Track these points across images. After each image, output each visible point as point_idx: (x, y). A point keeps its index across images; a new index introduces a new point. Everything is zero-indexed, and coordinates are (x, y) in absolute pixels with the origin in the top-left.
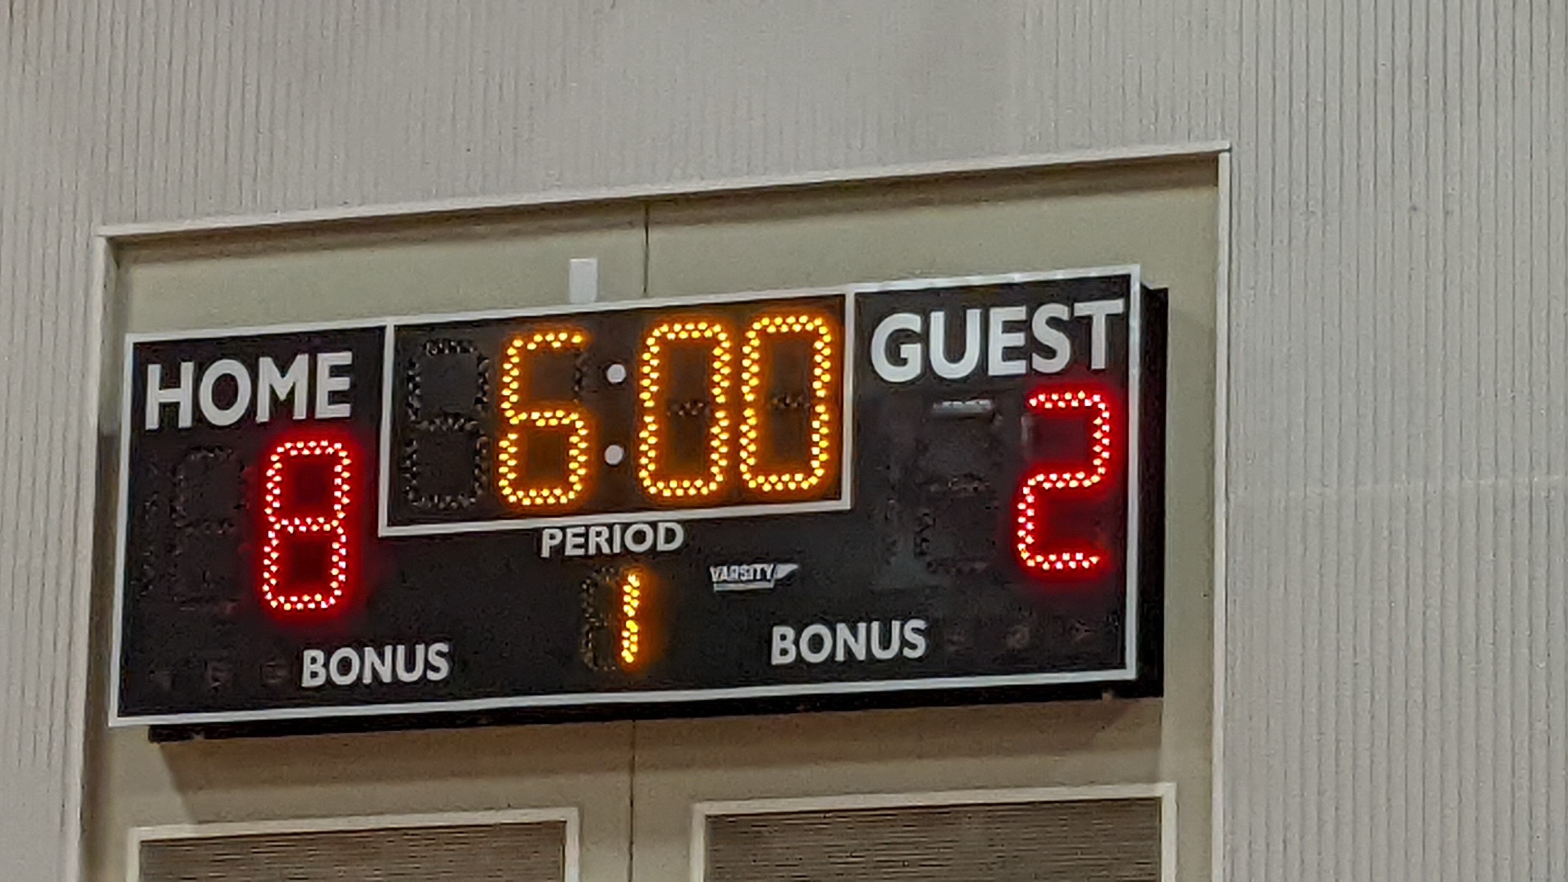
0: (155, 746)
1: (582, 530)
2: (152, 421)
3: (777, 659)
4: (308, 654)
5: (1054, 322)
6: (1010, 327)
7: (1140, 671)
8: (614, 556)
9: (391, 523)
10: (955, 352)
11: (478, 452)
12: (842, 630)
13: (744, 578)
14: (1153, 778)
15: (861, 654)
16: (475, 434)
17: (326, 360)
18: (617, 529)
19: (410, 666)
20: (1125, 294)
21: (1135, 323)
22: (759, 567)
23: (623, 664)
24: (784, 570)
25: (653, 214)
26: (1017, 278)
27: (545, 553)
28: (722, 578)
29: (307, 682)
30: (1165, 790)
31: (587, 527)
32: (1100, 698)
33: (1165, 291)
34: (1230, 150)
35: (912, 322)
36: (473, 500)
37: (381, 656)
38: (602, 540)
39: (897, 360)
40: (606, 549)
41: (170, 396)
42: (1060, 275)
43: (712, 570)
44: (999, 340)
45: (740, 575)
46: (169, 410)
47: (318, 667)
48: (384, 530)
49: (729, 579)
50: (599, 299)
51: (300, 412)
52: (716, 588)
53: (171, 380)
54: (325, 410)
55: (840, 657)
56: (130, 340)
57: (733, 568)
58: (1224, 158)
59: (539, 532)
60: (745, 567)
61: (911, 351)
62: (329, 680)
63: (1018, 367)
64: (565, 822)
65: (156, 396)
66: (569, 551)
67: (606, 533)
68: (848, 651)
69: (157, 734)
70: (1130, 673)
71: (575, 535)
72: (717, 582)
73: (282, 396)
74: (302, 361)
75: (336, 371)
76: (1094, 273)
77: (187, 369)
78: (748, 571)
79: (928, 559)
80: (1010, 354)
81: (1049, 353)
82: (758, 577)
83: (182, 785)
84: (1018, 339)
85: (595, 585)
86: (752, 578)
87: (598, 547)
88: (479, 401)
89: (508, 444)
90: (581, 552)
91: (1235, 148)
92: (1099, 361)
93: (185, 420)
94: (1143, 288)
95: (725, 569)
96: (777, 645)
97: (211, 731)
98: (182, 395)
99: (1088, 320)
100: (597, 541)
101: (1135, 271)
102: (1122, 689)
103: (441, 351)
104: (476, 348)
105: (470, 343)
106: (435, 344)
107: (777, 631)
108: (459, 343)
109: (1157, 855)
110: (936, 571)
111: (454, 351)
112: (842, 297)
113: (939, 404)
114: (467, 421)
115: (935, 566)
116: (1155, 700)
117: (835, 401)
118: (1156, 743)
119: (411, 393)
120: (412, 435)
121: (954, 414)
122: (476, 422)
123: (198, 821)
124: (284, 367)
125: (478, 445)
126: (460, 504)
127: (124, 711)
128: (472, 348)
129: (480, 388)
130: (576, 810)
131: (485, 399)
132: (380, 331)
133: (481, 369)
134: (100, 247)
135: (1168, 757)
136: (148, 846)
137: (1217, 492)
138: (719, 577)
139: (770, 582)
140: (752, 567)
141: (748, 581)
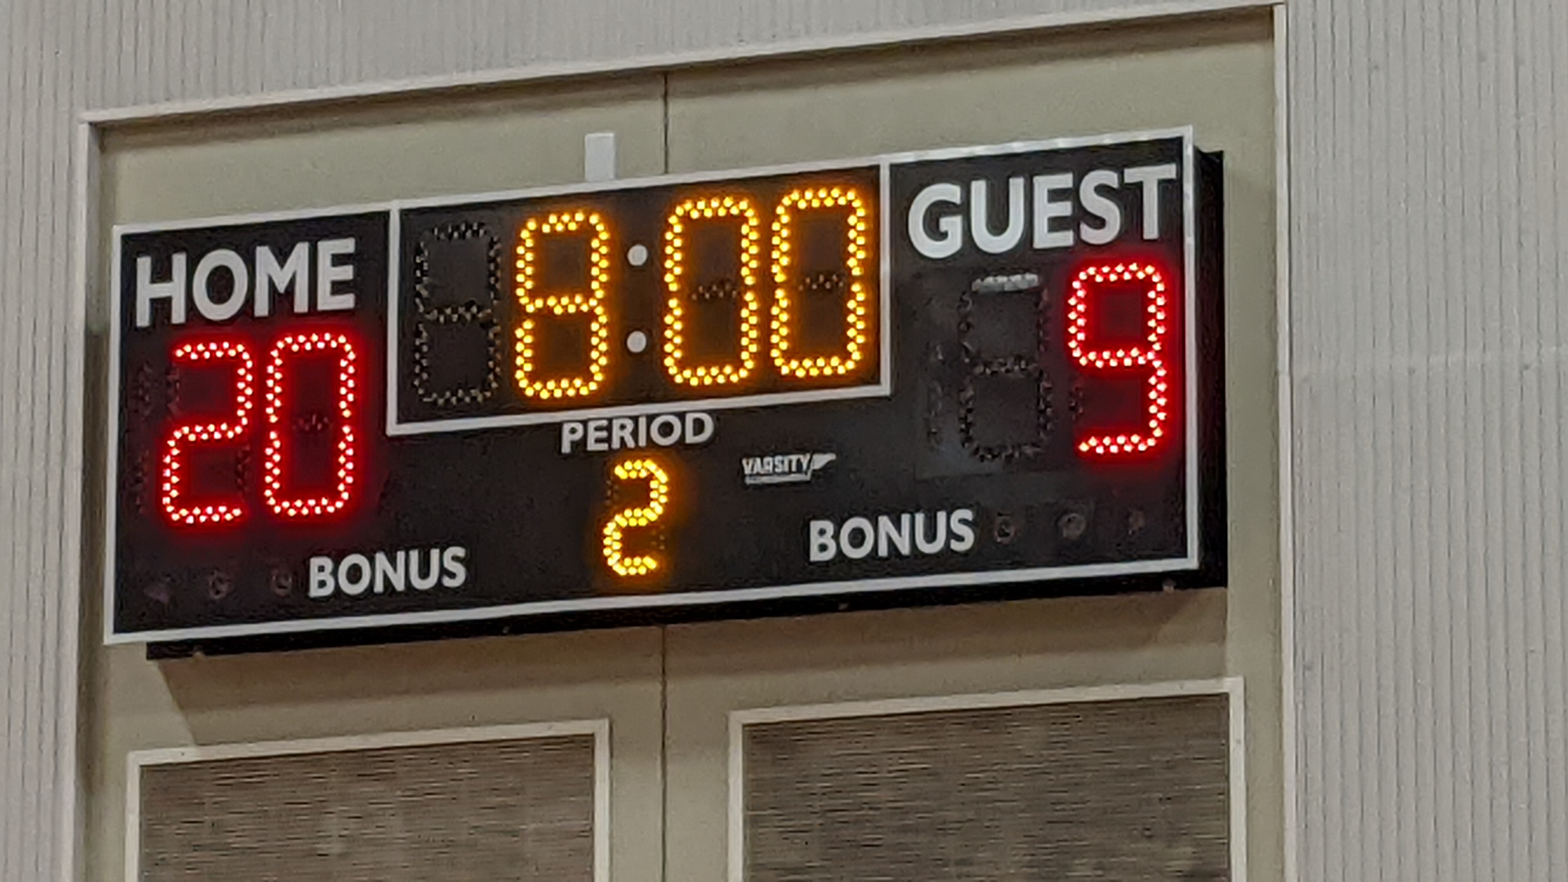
0: (153, 664)
1: (605, 423)
2: (143, 319)
3: (816, 555)
4: (315, 562)
5: (1103, 190)
6: (1056, 195)
7: (1203, 561)
9: (400, 420)
10: (998, 223)
11: (492, 344)
12: (885, 522)
13: (777, 470)
14: (1219, 673)
15: (905, 549)
16: (487, 325)
17: (328, 248)
18: (642, 422)
20: (1178, 158)
21: (1189, 188)
22: (794, 458)
24: (821, 460)
25: (674, 85)
26: (1062, 143)
27: (566, 448)
28: (755, 472)
29: (315, 592)
30: (1231, 685)
31: (610, 420)
32: (1159, 588)
33: (1220, 155)
34: (1285, 2)
35: (951, 192)
36: (488, 394)
37: (393, 562)
38: (626, 434)
39: (935, 232)
40: (631, 444)
41: (161, 290)
42: (1108, 140)
43: (744, 462)
44: (1045, 210)
45: (774, 466)
46: (161, 306)
47: (326, 576)
48: (393, 428)
49: (762, 472)
50: (618, 177)
51: (301, 305)
53: (162, 274)
54: (327, 302)
55: (883, 551)
56: (118, 231)
57: (767, 459)
58: (1280, 13)
59: (558, 426)
60: (778, 458)
61: (952, 224)
62: (338, 589)
63: (1065, 239)
64: (592, 735)
65: (147, 290)
66: (592, 446)
67: (630, 425)
68: (891, 543)
69: (156, 651)
70: (1191, 562)
71: (597, 429)
72: (751, 475)
73: (281, 288)
74: (301, 250)
75: (338, 260)
76: (1144, 136)
77: (179, 261)
78: (783, 462)
79: (975, 445)
80: (1057, 224)
81: (1099, 223)
82: (794, 469)
83: (184, 704)
84: (1064, 209)
86: (787, 469)
87: (622, 439)
88: (492, 287)
89: (524, 333)
90: (604, 447)
92: (1151, 229)
93: (178, 315)
94: (1197, 152)
96: (815, 541)
97: (214, 646)
98: (174, 289)
99: (1139, 187)
101: (1188, 133)
102: (1183, 579)
103: (449, 234)
104: (485, 233)
105: (481, 225)
106: (442, 229)
107: (815, 526)
108: (469, 226)
109: (1224, 755)
110: (982, 458)
111: (462, 236)
112: (876, 168)
113: (983, 280)
114: (480, 309)
115: (981, 453)
116: (1222, 589)
117: (872, 279)
118: (1221, 637)
119: (419, 281)
120: (421, 327)
121: (998, 290)
122: (489, 311)
123: (200, 744)
124: (282, 257)
125: (491, 335)
126: (474, 399)
127: (117, 630)
128: (481, 232)
129: (492, 274)
130: (606, 723)
131: (498, 286)
132: (384, 216)
133: (492, 253)
134: (83, 134)
135: (1232, 648)
136: (147, 771)
137: (1280, 367)
138: (752, 469)
139: (806, 473)
140: (786, 459)
141: (784, 473)
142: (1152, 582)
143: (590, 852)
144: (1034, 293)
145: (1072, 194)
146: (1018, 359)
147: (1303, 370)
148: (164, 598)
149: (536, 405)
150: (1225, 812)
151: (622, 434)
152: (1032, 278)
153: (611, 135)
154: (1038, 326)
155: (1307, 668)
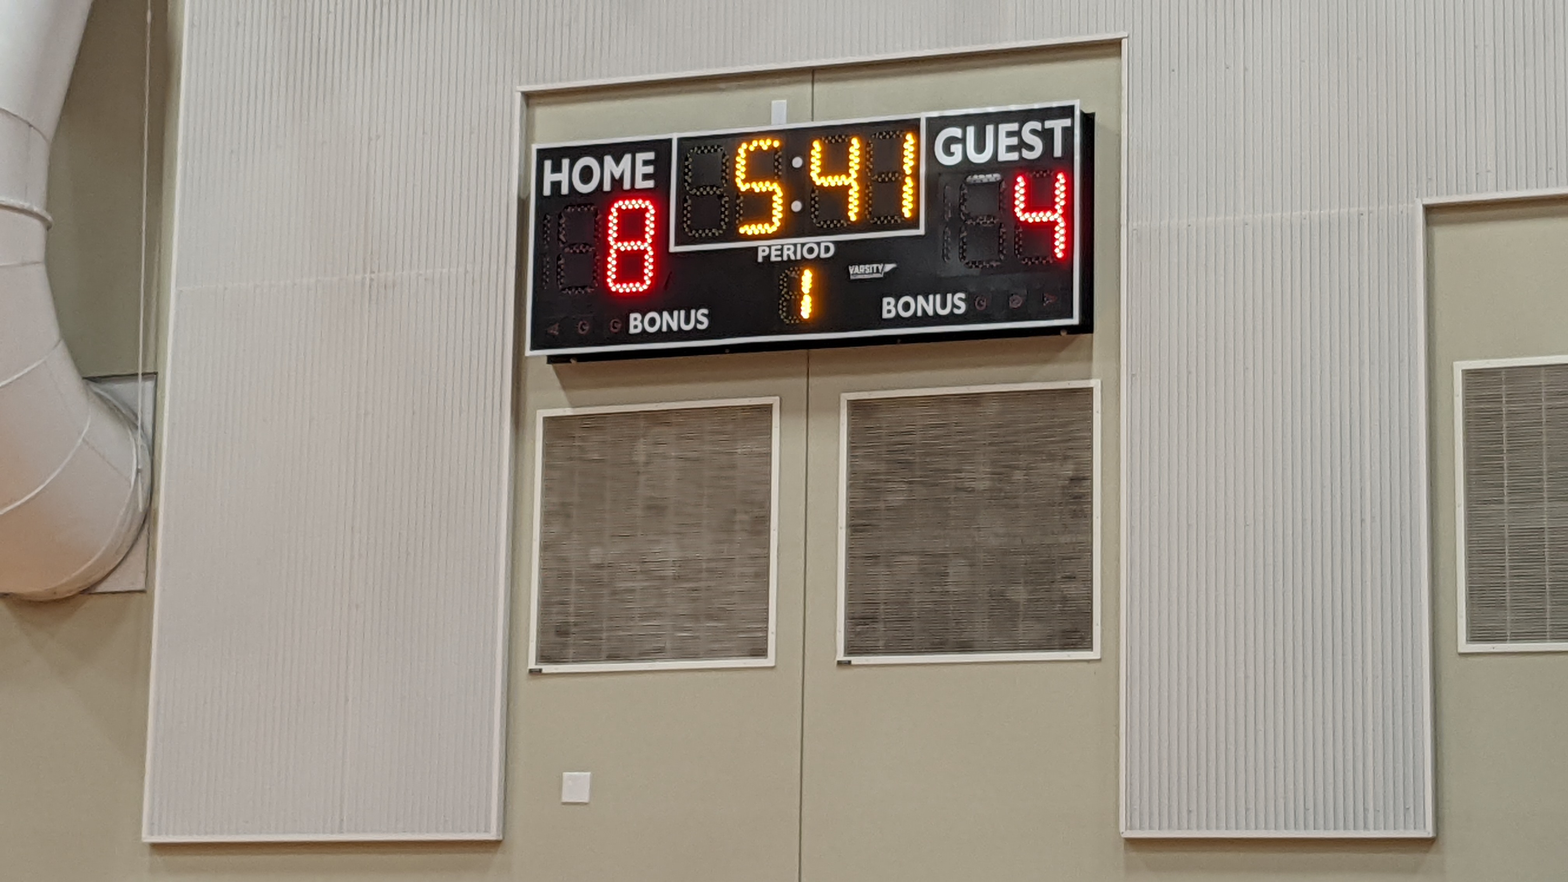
0: (550, 367)
1: (779, 247)
2: (547, 191)
3: (885, 315)
4: (632, 316)
5: (1034, 132)
6: (1010, 134)
7: (1081, 320)
8: (796, 261)
9: (678, 243)
10: (980, 147)
11: (724, 206)
12: (920, 299)
13: (867, 272)
14: (1089, 377)
15: (930, 312)
16: (721, 197)
17: (641, 157)
18: (799, 247)
19: (687, 321)
20: (1072, 116)
21: (1077, 132)
22: (875, 266)
23: (802, 320)
24: (889, 267)
25: (817, 76)
26: (1013, 108)
27: (760, 260)
28: (855, 272)
29: (632, 331)
30: (1095, 383)
31: (782, 245)
32: (1059, 334)
33: (1093, 115)
34: (1128, 37)
36: (721, 232)
37: (671, 315)
38: (791, 253)
39: (948, 152)
40: (793, 257)
41: (556, 177)
42: (1036, 106)
43: (850, 267)
44: (1005, 142)
45: (865, 270)
46: (556, 185)
47: (638, 323)
48: (673, 248)
49: (859, 273)
50: (788, 122)
51: (627, 185)
52: (852, 277)
53: (557, 169)
54: (640, 184)
55: (919, 313)
56: (535, 147)
57: (861, 266)
58: (1124, 43)
59: (755, 249)
60: (867, 266)
61: (956, 148)
62: (644, 329)
63: (1014, 156)
64: (771, 405)
65: (549, 177)
66: (773, 259)
67: (792, 248)
68: (924, 311)
69: (552, 359)
70: (1075, 321)
71: (776, 250)
72: (853, 274)
73: (617, 176)
74: (627, 158)
75: (646, 163)
76: (1055, 104)
77: (566, 162)
78: (869, 268)
79: (967, 261)
80: (1010, 149)
81: (1031, 148)
82: (875, 271)
83: (565, 387)
84: (1014, 141)
85: (787, 276)
86: (871, 271)
87: (789, 256)
88: (723, 178)
90: (779, 259)
91: (1131, 36)
92: (1058, 152)
93: (565, 190)
94: (1081, 113)
95: (857, 267)
96: (885, 308)
97: (581, 358)
98: (563, 177)
99: (1051, 131)
100: (788, 253)
101: (1077, 103)
102: (1071, 329)
103: (702, 152)
104: (721, 150)
105: (718, 146)
106: (699, 148)
107: (885, 300)
108: (712, 147)
109: (1091, 418)
110: (971, 267)
111: (709, 151)
112: (918, 120)
113: (972, 177)
114: (718, 188)
115: (970, 264)
116: (1089, 335)
117: (915, 176)
118: (1090, 358)
119: (687, 174)
120: (687, 197)
121: (979, 182)
122: (722, 190)
123: (574, 406)
124: (618, 161)
125: (723, 203)
126: (713, 234)
127: (534, 347)
128: (719, 150)
129: (724, 171)
130: (778, 398)
131: (727, 177)
132: (669, 141)
133: (724, 161)
134: (518, 97)
135: (1096, 365)
136: (547, 420)
137: (1122, 222)
138: (854, 270)
139: (881, 273)
140: (871, 266)
141: (869, 274)
142: (1055, 330)
143: (769, 464)
144: (1000, 182)
145: (1018, 134)
146: (989, 217)
147: (1134, 224)
148: (556, 333)
149: (746, 238)
150: (1090, 448)
151: (788, 252)
152: (995, 177)
153: (785, 101)
154: (1000, 201)
155: (1133, 375)
